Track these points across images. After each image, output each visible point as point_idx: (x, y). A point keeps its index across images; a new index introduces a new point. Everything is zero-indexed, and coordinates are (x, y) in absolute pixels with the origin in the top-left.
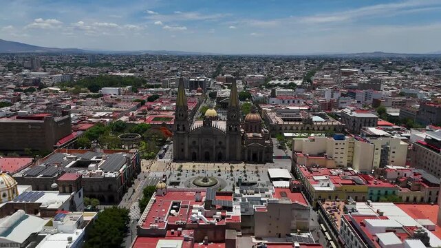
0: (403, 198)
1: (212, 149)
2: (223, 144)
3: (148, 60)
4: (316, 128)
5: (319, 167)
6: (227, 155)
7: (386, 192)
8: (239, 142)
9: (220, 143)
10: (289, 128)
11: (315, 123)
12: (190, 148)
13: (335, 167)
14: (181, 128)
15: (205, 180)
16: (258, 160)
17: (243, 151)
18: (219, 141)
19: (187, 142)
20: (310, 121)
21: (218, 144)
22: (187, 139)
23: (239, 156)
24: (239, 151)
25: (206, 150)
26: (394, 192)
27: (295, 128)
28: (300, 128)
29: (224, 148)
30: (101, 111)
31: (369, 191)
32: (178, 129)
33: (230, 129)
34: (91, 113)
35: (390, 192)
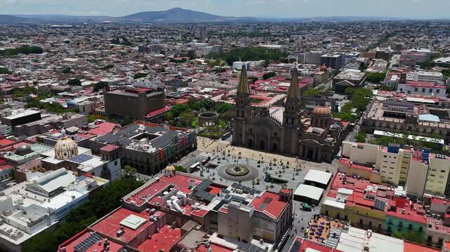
0: (433, 239)
1: (267, 138)
2: (278, 136)
3: (310, 29)
4: (421, 130)
5: (360, 178)
6: (282, 147)
7: (411, 226)
8: (294, 136)
9: (276, 134)
10: (384, 125)
11: (420, 124)
12: (247, 134)
13: (380, 182)
14: (240, 114)
15: (237, 169)
16: (314, 157)
17: (298, 145)
18: (274, 131)
19: (245, 128)
20: (414, 120)
21: (273, 136)
22: (244, 125)
23: (293, 149)
24: (294, 145)
25: (261, 139)
26: (421, 229)
27: (392, 126)
28: (399, 127)
29: (279, 140)
30: (210, 87)
31: (387, 220)
32: (238, 116)
33: (287, 121)
34: (199, 88)
35: (416, 227)
